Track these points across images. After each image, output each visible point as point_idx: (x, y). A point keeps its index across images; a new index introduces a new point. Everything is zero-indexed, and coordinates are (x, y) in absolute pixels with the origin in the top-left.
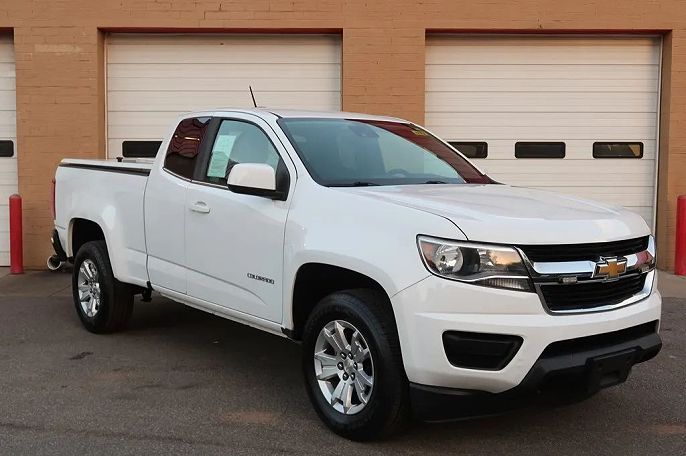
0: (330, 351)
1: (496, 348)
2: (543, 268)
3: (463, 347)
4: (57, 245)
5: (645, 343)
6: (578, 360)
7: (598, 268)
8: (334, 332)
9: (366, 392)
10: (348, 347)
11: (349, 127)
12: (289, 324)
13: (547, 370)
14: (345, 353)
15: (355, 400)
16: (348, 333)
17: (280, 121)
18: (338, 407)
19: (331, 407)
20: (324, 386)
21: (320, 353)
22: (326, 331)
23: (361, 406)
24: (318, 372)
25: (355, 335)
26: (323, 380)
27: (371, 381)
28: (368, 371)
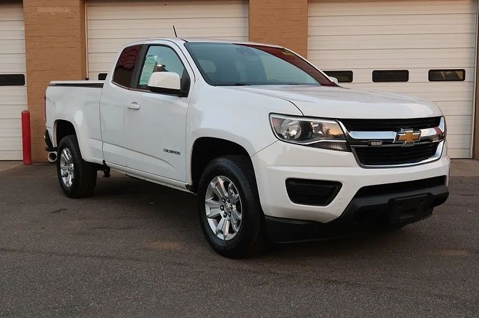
0: (216, 198)
1: (323, 191)
2: (357, 135)
3: (300, 189)
4: (48, 140)
5: (435, 191)
6: (383, 200)
7: (398, 137)
8: (218, 184)
9: (238, 225)
10: (226, 194)
11: (237, 49)
12: (189, 182)
13: (360, 206)
14: (225, 198)
15: (231, 231)
16: (226, 184)
17: (187, 45)
18: (220, 236)
19: (216, 236)
20: (211, 222)
21: (209, 200)
22: (212, 184)
23: (235, 234)
24: (208, 213)
25: (230, 185)
26: (210, 218)
27: (240, 217)
28: (239, 210)
